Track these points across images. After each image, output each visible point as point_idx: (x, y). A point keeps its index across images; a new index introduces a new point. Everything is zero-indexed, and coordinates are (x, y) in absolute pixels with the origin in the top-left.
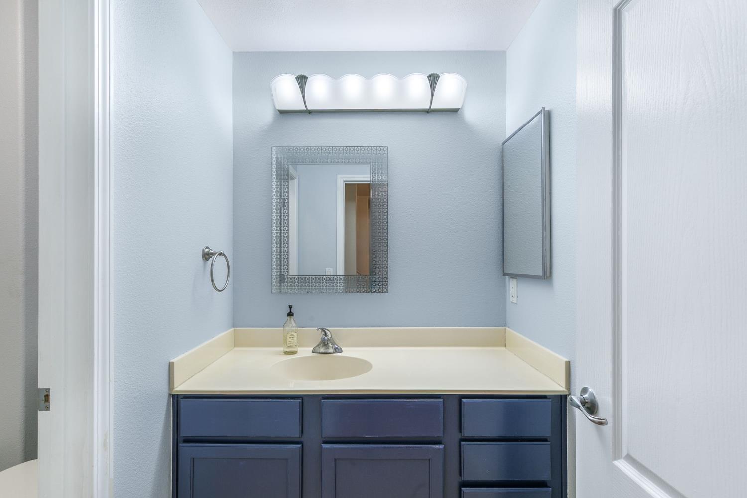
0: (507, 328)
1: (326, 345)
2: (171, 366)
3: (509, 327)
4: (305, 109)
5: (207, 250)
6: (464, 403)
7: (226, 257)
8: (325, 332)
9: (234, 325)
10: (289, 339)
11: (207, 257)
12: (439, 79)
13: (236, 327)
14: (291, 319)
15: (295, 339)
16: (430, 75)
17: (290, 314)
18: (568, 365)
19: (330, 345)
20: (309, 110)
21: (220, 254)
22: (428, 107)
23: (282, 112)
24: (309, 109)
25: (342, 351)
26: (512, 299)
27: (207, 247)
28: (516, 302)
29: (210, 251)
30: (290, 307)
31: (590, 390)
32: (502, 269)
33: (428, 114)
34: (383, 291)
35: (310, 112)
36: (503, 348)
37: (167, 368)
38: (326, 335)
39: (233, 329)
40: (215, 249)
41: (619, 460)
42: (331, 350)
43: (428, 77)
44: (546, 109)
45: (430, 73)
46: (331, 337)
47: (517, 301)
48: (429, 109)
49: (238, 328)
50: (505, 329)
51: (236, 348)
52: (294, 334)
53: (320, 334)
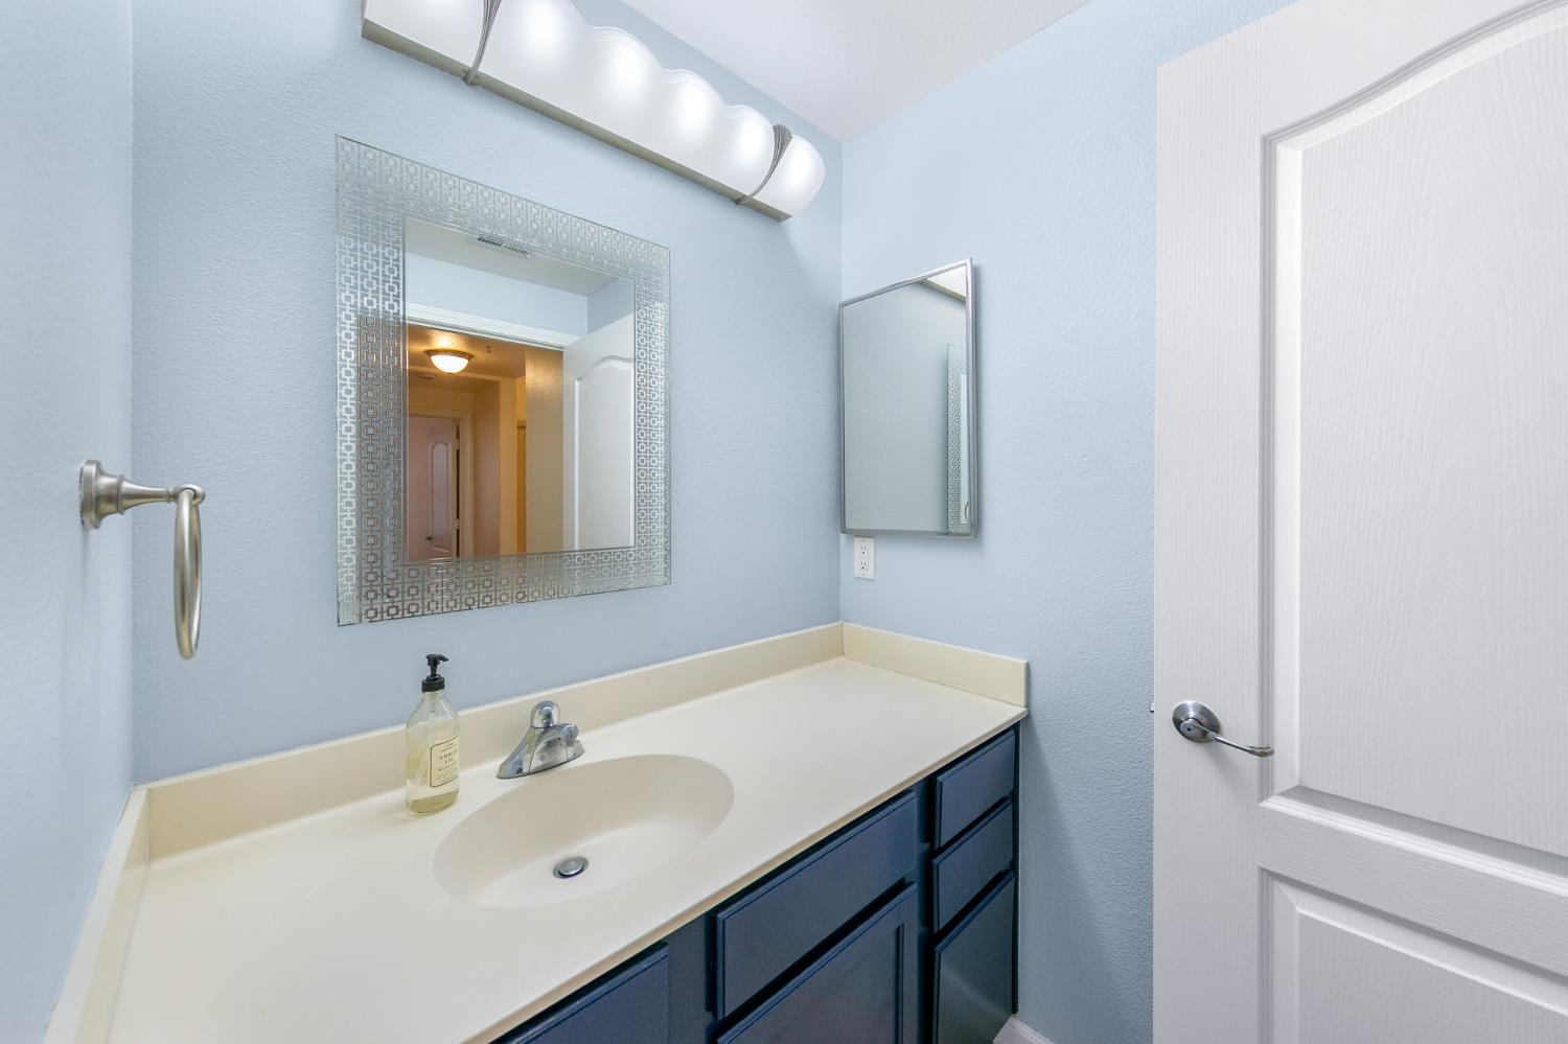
0: (845, 624)
3: (847, 621)
5: (106, 478)
6: (941, 782)
9: (150, 774)
10: (438, 764)
11: (108, 509)
12: (790, 143)
13: (156, 779)
14: (431, 700)
15: (456, 757)
16: (776, 127)
17: (433, 684)
18: (1028, 667)
22: (747, 193)
26: (857, 573)
28: (872, 577)
29: (128, 485)
31: (1189, 703)
35: (473, 82)
36: (841, 658)
41: (1269, 800)
43: (773, 128)
47: (875, 575)
50: (842, 625)
51: (159, 866)
52: (454, 742)
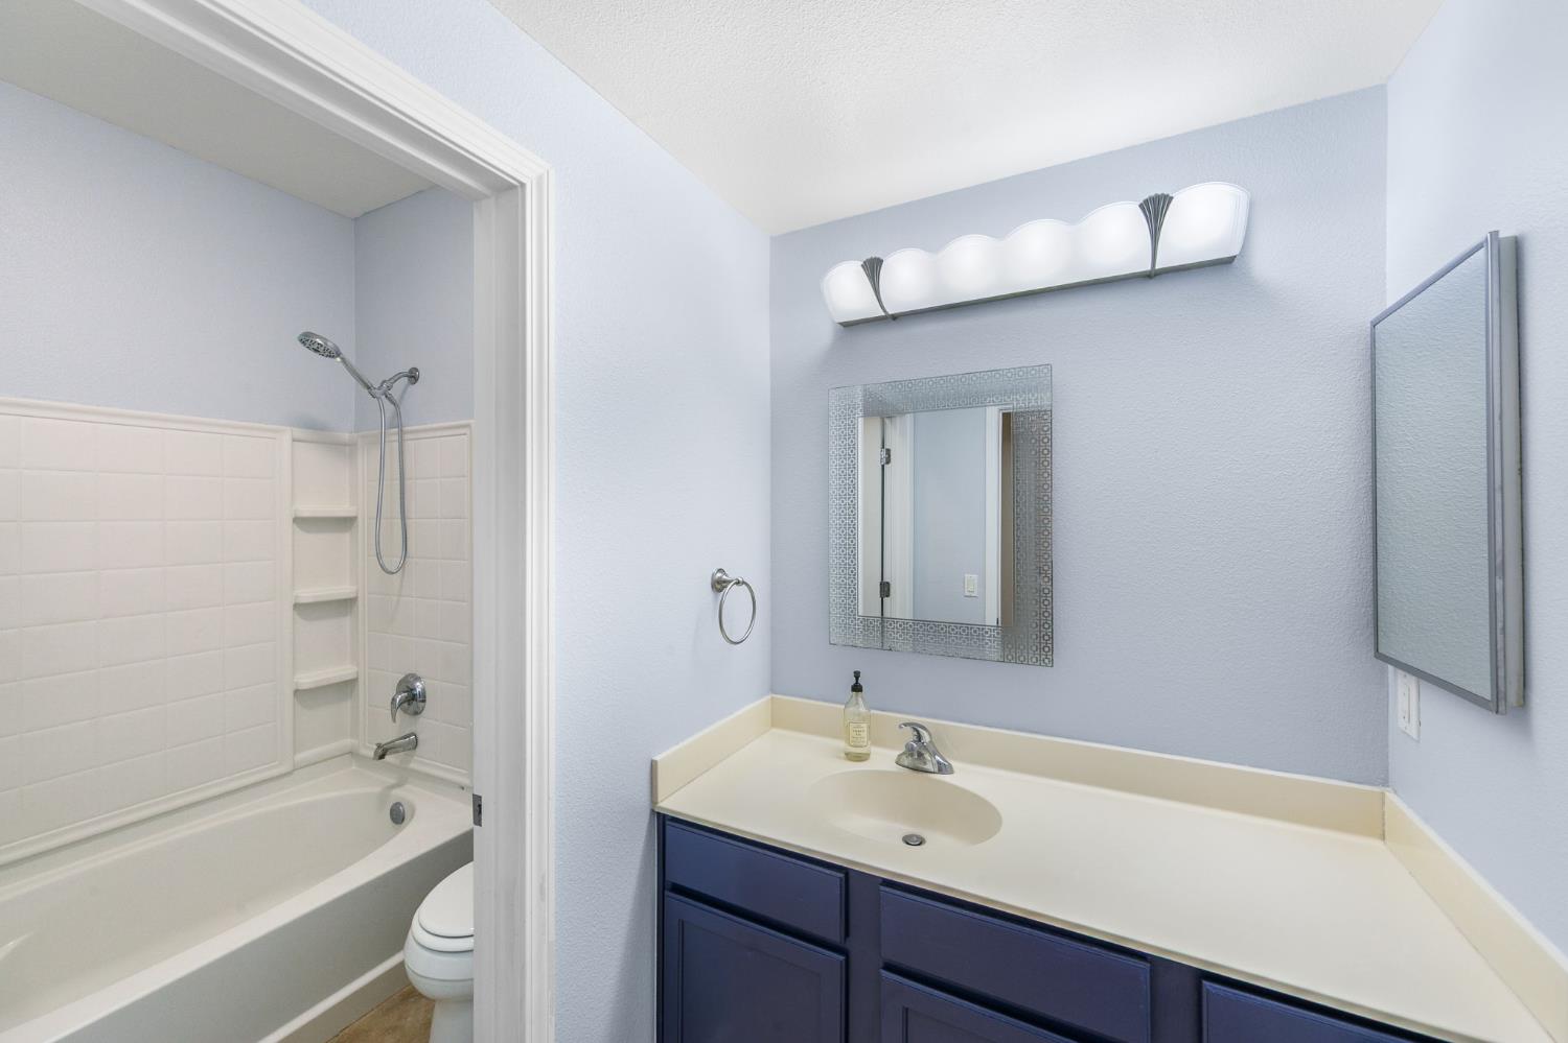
0: (1390, 796)
1: (919, 755)
2: (653, 766)
3: (1395, 792)
4: (883, 314)
5: (719, 575)
6: (1208, 990)
7: (750, 588)
8: (918, 732)
9: (773, 690)
10: (853, 734)
11: (719, 587)
12: (1171, 206)
13: (776, 694)
14: (857, 696)
15: (864, 734)
16: (1146, 201)
17: (857, 688)
19: (927, 756)
20: (892, 315)
21: (738, 583)
22: (1149, 268)
23: (847, 325)
24: (890, 313)
25: (952, 772)
26: (1402, 723)
27: (720, 570)
28: (1415, 735)
29: (724, 577)
30: (857, 675)
32: (1372, 639)
33: (1151, 281)
34: (1040, 662)
35: (895, 317)
36: (1378, 842)
37: (648, 770)
38: (919, 737)
39: (769, 697)
40: (732, 575)
42: (929, 767)
43: (1141, 206)
44: (1502, 235)
45: (1146, 197)
46: (931, 742)
47: (1419, 735)
48: (1150, 272)
49: (779, 696)
50: (1383, 794)
51: (774, 730)
52: (862, 725)
53: (909, 735)
